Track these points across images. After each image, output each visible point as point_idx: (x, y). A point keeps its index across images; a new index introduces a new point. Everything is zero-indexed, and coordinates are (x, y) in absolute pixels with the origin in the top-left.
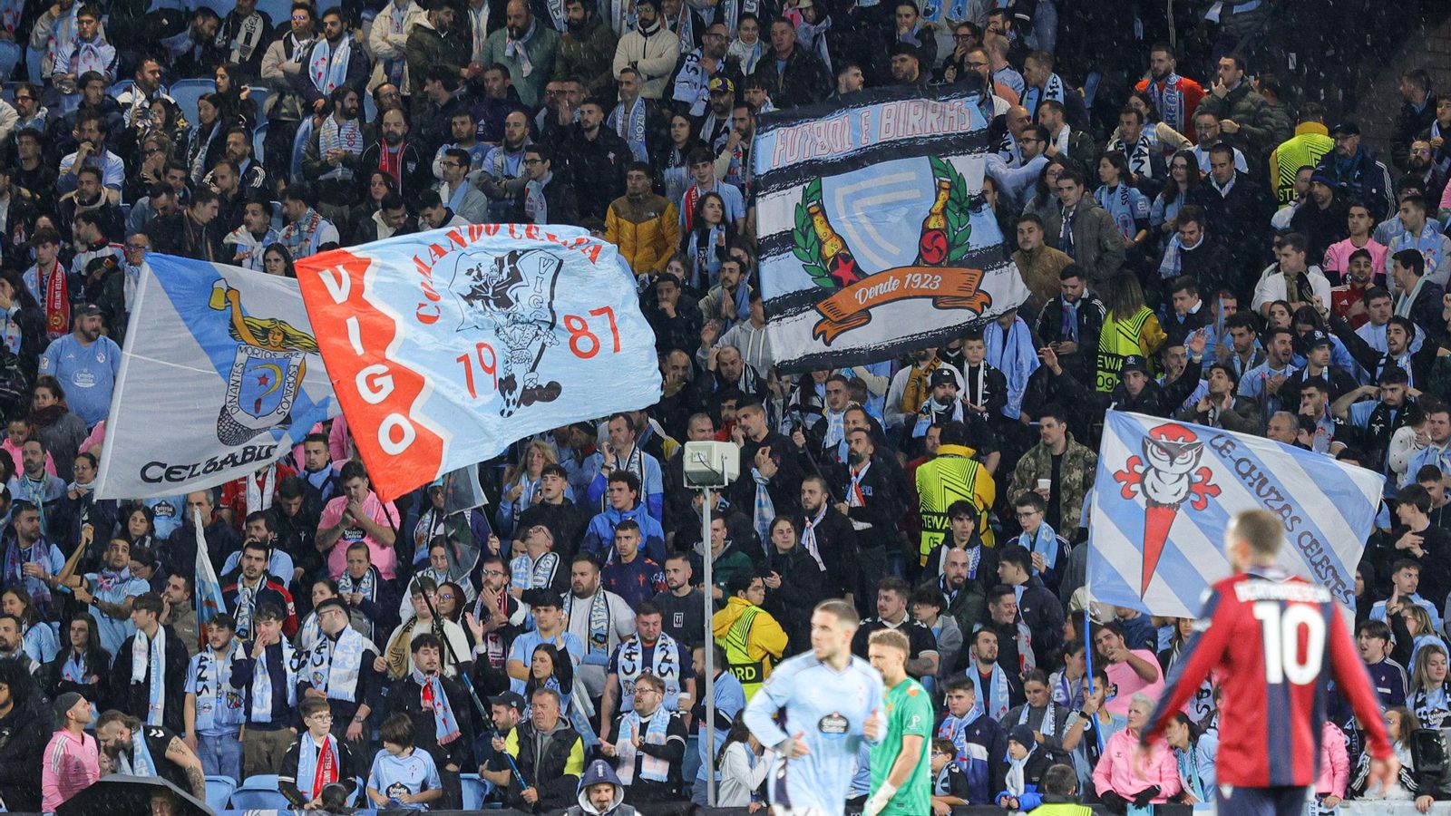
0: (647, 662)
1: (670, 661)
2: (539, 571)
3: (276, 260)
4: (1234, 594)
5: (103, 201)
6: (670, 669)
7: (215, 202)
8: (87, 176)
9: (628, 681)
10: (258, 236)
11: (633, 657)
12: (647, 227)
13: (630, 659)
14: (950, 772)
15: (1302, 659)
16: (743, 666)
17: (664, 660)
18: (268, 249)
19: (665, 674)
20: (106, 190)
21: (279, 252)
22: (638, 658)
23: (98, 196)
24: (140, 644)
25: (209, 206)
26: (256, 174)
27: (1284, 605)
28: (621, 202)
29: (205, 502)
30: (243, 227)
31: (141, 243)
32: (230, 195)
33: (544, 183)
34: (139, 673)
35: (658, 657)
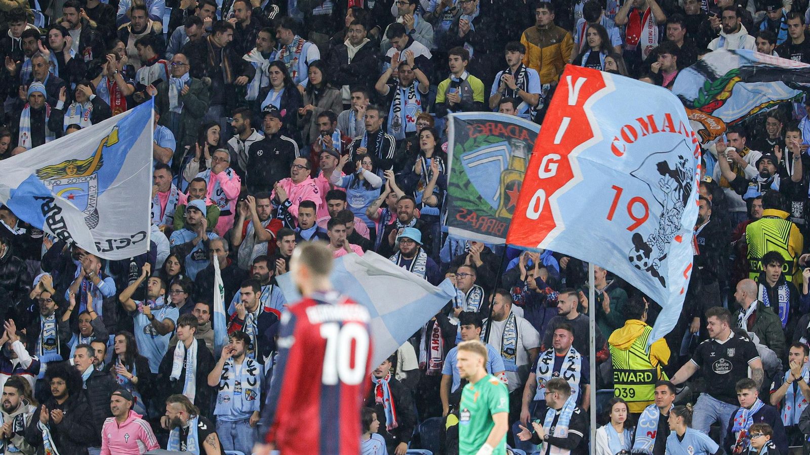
0: (557, 367)
1: (573, 370)
2: (470, 301)
3: (276, 72)
4: (306, 316)
5: (148, 31)
6: (573, 375)
7: (230, 31)
8: (138, 13)
9: (542, 379)
10: (266, 56)
11: (548, 361)
12: (549, 50)
13: (546, 363)
14: (769, 448)
15: (352, 365)
16: (643, 371)
17: (570, 368)
18: (272, 64)
19: (568, 379)
20: (151, 22)
21: (279, 67)
22: (551, 363)
23: (146, 27)
24: (179, 351)
25: (225, 34)
26: (272, 10)
27: (341, 324)
28: (530, 31)
29: (222, 249)
30: (255, 49)
31: (182, 61)
32: (244, 25)
33: (474, 15)
34: (176, 373)
35: (565, 365)
